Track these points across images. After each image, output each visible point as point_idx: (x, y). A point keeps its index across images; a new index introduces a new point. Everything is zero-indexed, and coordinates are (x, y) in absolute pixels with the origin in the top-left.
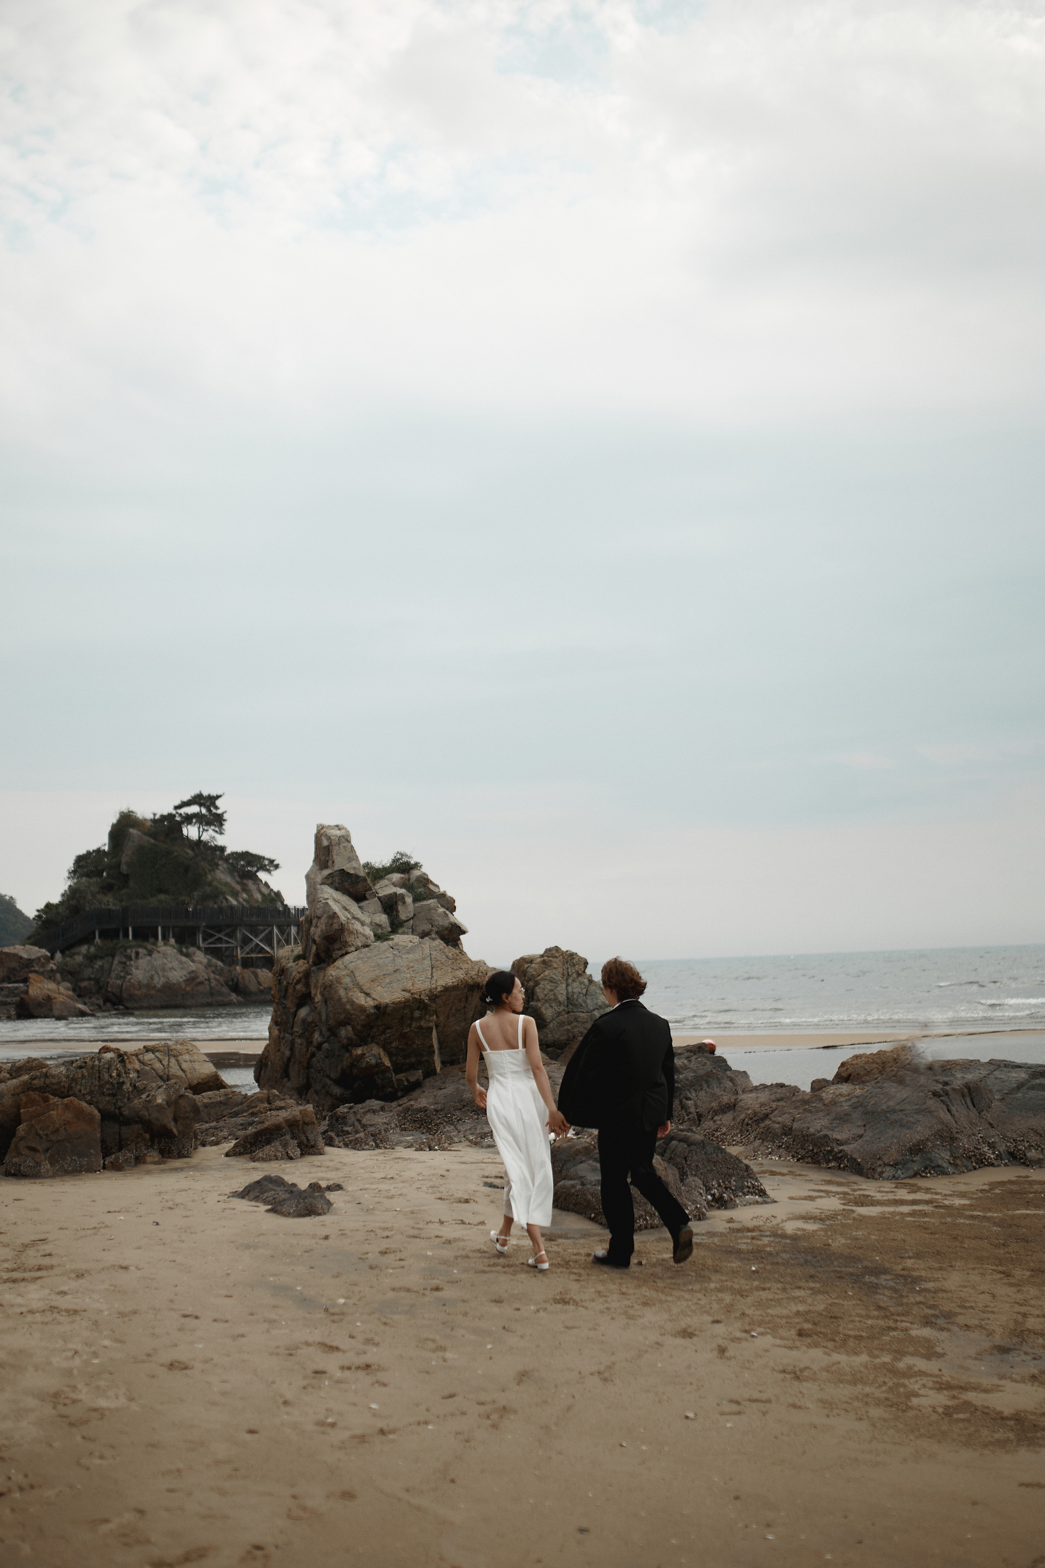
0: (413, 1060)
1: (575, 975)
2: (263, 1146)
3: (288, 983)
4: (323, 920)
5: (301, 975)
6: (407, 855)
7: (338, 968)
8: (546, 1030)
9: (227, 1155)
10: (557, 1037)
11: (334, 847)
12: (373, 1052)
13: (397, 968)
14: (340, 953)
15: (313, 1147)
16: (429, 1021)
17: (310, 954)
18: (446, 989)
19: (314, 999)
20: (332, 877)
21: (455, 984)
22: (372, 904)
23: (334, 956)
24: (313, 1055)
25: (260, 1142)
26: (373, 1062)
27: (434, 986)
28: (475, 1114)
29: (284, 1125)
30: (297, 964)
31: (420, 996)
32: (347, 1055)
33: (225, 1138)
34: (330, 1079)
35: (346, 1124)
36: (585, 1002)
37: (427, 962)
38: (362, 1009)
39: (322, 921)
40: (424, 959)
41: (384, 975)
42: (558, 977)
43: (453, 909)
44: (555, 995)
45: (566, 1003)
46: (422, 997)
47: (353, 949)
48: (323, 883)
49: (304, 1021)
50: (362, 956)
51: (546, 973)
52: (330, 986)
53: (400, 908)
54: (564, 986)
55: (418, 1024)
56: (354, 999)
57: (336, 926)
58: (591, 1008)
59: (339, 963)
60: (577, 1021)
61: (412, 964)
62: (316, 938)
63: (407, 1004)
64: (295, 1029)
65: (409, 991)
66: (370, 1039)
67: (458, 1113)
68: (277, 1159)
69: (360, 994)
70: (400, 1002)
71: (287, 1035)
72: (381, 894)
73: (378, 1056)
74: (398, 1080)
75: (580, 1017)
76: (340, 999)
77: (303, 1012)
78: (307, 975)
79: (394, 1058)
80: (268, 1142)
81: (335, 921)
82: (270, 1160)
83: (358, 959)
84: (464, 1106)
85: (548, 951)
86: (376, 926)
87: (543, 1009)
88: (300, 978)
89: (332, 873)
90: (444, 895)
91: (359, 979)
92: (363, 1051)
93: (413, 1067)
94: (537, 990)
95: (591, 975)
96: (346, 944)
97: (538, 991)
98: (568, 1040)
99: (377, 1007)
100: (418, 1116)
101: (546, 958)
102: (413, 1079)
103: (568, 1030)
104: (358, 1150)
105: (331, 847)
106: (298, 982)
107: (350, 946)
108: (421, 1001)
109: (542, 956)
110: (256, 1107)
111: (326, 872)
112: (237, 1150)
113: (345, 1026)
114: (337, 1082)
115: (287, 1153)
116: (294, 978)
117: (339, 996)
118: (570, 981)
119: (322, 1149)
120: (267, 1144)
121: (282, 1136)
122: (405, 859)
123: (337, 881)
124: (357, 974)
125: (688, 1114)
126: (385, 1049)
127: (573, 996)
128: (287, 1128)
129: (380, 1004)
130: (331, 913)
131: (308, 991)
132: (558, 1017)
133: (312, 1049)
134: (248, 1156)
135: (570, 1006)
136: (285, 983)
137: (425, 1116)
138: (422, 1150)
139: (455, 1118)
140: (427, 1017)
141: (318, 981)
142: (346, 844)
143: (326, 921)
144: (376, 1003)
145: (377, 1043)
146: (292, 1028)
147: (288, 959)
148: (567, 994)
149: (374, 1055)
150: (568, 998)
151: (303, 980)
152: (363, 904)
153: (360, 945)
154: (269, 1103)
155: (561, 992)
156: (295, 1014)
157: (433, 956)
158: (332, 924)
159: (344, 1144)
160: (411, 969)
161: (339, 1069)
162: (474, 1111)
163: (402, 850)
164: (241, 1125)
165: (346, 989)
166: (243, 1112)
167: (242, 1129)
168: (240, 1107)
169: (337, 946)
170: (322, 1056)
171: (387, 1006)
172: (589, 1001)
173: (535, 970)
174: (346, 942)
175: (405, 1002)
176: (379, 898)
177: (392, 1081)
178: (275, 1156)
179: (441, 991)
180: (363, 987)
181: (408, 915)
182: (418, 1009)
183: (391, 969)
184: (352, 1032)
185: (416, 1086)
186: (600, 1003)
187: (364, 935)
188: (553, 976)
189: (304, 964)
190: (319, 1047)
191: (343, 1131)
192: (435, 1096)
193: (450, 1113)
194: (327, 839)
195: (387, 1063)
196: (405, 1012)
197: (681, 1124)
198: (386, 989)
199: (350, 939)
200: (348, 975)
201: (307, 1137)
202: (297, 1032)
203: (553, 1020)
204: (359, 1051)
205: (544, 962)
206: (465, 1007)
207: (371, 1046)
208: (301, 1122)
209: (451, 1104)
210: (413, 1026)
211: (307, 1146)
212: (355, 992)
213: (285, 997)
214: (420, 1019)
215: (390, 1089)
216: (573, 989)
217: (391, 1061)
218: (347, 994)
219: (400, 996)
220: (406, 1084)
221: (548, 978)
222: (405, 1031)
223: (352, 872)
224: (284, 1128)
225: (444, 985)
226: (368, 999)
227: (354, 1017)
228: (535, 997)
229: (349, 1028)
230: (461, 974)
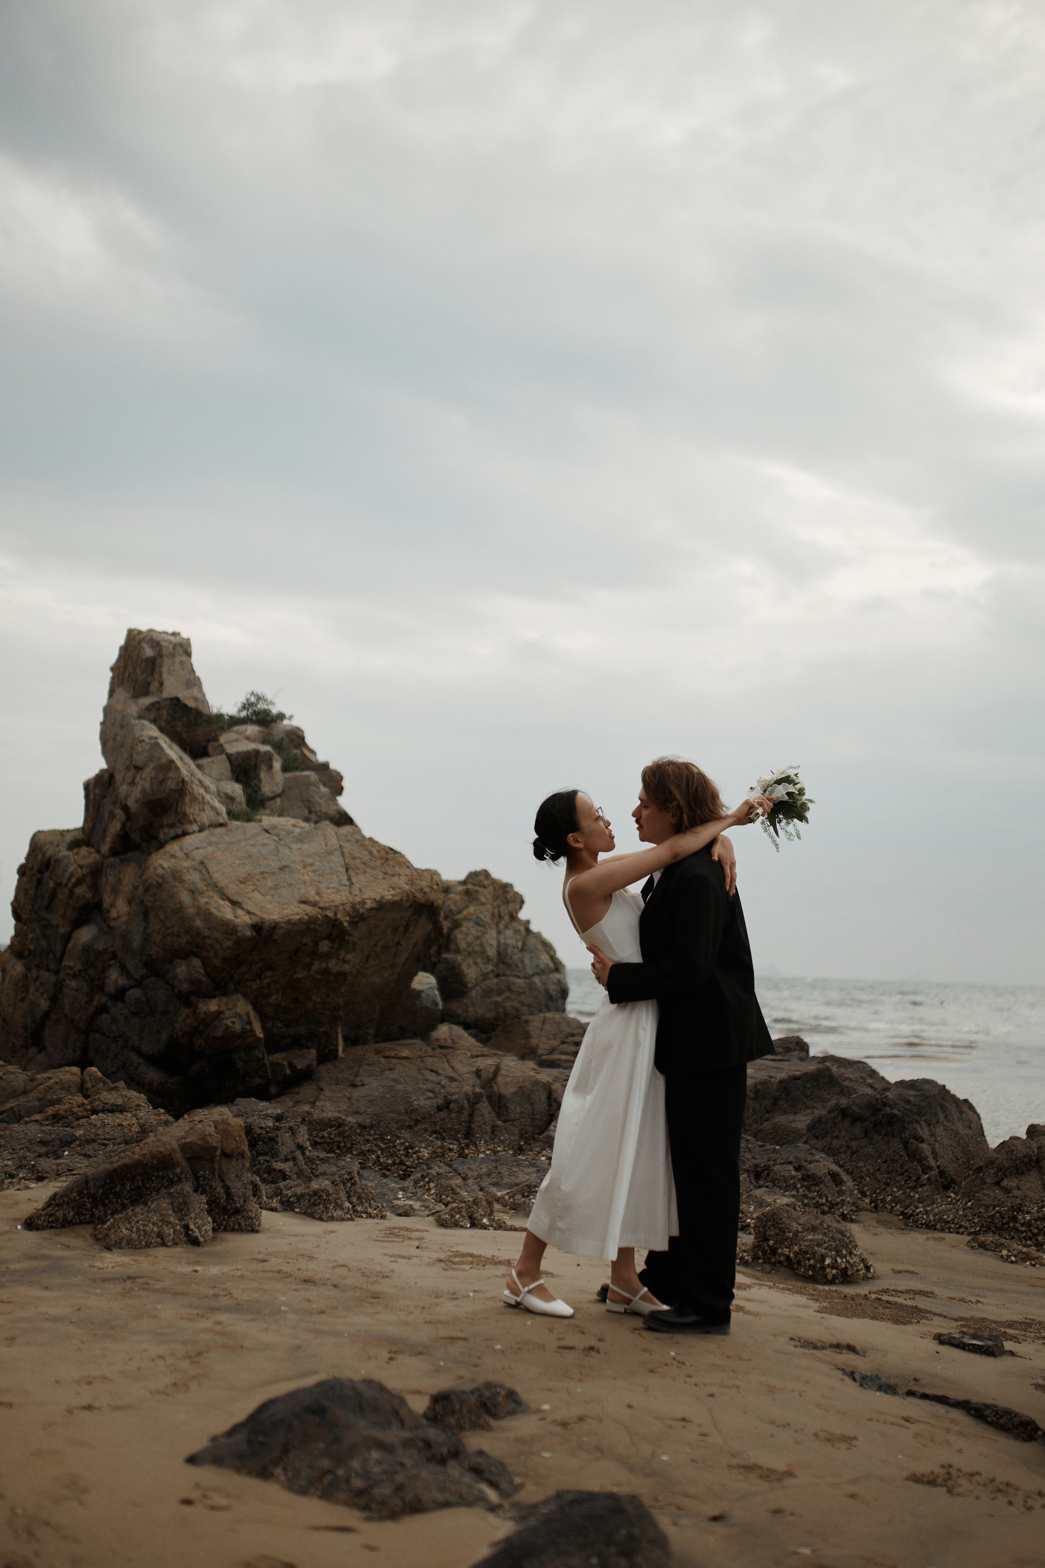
0: (302, 1030)
1: (507, 918)
2: (124, 1207)
3: (58, 884)
4: (149, 772)
5: (85, 871)
6: (266, 700)
7: (173, 856)
8: (465, 1001)
9: (30, 1224)
10: (480, 1012)
11: (165, 660)
12: (238, 1010)
13: (284, 863)
14: (172, 832)
15: (237, 1211)
16: (345, 961)
17: (103, 838)
18: (382, 906)
19: (108, 912)
20: (158, 709)
21: (397, 898)
22: (217, 765)
23: (162, 836)
24: (102, 1009)
25: (118, 1195)
26: (238, 1027)
27: (358, 899)
28: (437, 1138)
29: (179, 1156)
30: (77, 853)
31: (335, 914)
32: (186, 1011)
33: (12, 1176)
34: (139, 1052)
35: (275, 1155)
36: (522, 962)
37: (337, 859)
38: (229, 928)
39: (144, 775)
40: (330, 853)
41: (263, 873)
42: (487, 919)
43: (339, 790)
44: (481, 945)
45: (495, 960)
46: (339, 916)
47: (195, 827)
48: (140, 717)
49: (87, 949)
50: (214, 839)
51: (472, 909)
52: (159, 885)
53: (263, 775)
54: (494, 932)
55: (324, 965)
56: (213, 910)
57: (171, 784)
58: (530, 972)
59: (173, 848)
60: (510, 990)
61: (310, 861)
62: (131, 803)
63: (312, 926)
64: (66, 963)
65: (314, 904)
66: (231, 986)
67: (405, 1134)
68: (164, 1244)
69: (222, 902)
70: (300, 921)
71: (44, 974)
72: (232, 749)
73: (245, 1018)
74: (273, 1064)
75: (514, 984)
76: (181, 908)
77: (86, 934)
78: (96, 872)
79: (270, 1024)
80: (139, 1197)
81: (171, 774)
82: (148, 1246)
83: (210, 844)
84: (417, 1122)
85: (473, 876)
86: (229, 799)
87: (464, 967)
88: (84, 876)
89: (158, 703)
90: (325, 766)
91: (217, 876)
92: (219, 1006)
93: (298, 1043)
94: (458, 934)
95: (528, 922)
96: (184, 818)
97: (459, 936)
98: (497, 1019)
99: (257, 928)
100: (325, 1134)
101: (470, 886)
102: (301, 1064)
103: (497, 1003)
104: (321, 1219)
105: (158, 661)
106: (80, 882)
107: (190, 822)
108: (335, 924)
109: (464, 883)
110: (59, 1101)
111: (146, 701)
112: (60, 1214)
113: (186, 957)
114: (152, 1060)
115: (187, 1227)
116: (72, 875)
117: (180, 903)
118: (501, 926)
119: (258, 1217)
120: (134, 1202)
121: (172, 1183)
122: (261, 706)
123: (165, 716)
124: (212, 867)
125: (927, 1169)
126: (255, 1008)
127: (506, 950)
128: (184, 1163)
129: (263, 922)
130: (164, 760)
131: (96, 900)
132: (483, 980)
133: (100, 999)
134: (87, 1230)
135: (502, 966)
136: (52, 884)
137: (339, 1134)
138: (456, 1225)
139: (401, 1144)
140: (342, 953)
141: (120, 881)
142: (184, 658)
143: (153, 774)
144: (255, 920)
145: (245, 995)
146: (61, 960)
147: (58, 846)
148: (499, 946)
149: (239, 1016)
150: (499, 953)
151: (88, 879)
152: (204, 761)
153: (207, 822)
154: (86, 1097)
155: (491, 939)
156: (68, 938)
157: (345, 851)
158: (163, 781)
159: (282, 1202)
160: (309, 868)
161: (164, 1036)
162: (435, 1132)
163: (259, 691)
164: (43, 1143)
165: (192, 892)
166: (30, 1111)
167: (47, 1155)
168: (22, 1100)
169: (168, 820)
170: (126, 1011)
171: (275, 926)
172: (527, 961)
173: (455, 903)
174: (185, 814)
175: (308, 923)
176: (229, 756)
177: (265, 1064)
178: (160, 1235)
179: (372, 909)
180: (225, 891)
181: (275, 788)
182: (329, 937)
183: (274, 865)
184: (202, 971)
185: (304, 1077)
186: (542, 966)
187: (213, 808)
188: (481, 916)
189: (90, 853)
190: (119, 995)
191: (270, 1170)
192: (350, 1099)
193: (390, 1133)
194: (152, 647)
195: (260, 1035)
196: (304, 941)
197: (913, 1188)
198: (269, 898)
199: (191, 810)
200: (195, 869)
201: (227, 1188)
202: (70, 968)
203: (477, 985)
204: (213, 1006)
205: (467, 892)
206: (398, 944)
207: (235, 997)
208: (219, 1152)
209: (394, 1115)
210: (314, 968)
211: (225, 1210)
212: (210, 897)
213: (48, 908)
214: (328, 956)
215: (258, 1081)
216: (506, 938)
217: (264, 1028)
218: (194, 899)
219: (298, 910)
220: (288, 1072)
221: (474, 917)
222: (299, 976)
223: (191, 704)
224: (178, 1164)
225: (378, 898)
226: (240, 912)
227: (208, 941)
228: (452, 947)
229: (197, 962)
230: (402, 883)
